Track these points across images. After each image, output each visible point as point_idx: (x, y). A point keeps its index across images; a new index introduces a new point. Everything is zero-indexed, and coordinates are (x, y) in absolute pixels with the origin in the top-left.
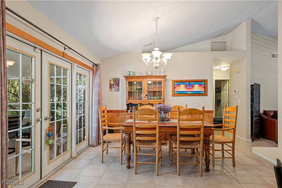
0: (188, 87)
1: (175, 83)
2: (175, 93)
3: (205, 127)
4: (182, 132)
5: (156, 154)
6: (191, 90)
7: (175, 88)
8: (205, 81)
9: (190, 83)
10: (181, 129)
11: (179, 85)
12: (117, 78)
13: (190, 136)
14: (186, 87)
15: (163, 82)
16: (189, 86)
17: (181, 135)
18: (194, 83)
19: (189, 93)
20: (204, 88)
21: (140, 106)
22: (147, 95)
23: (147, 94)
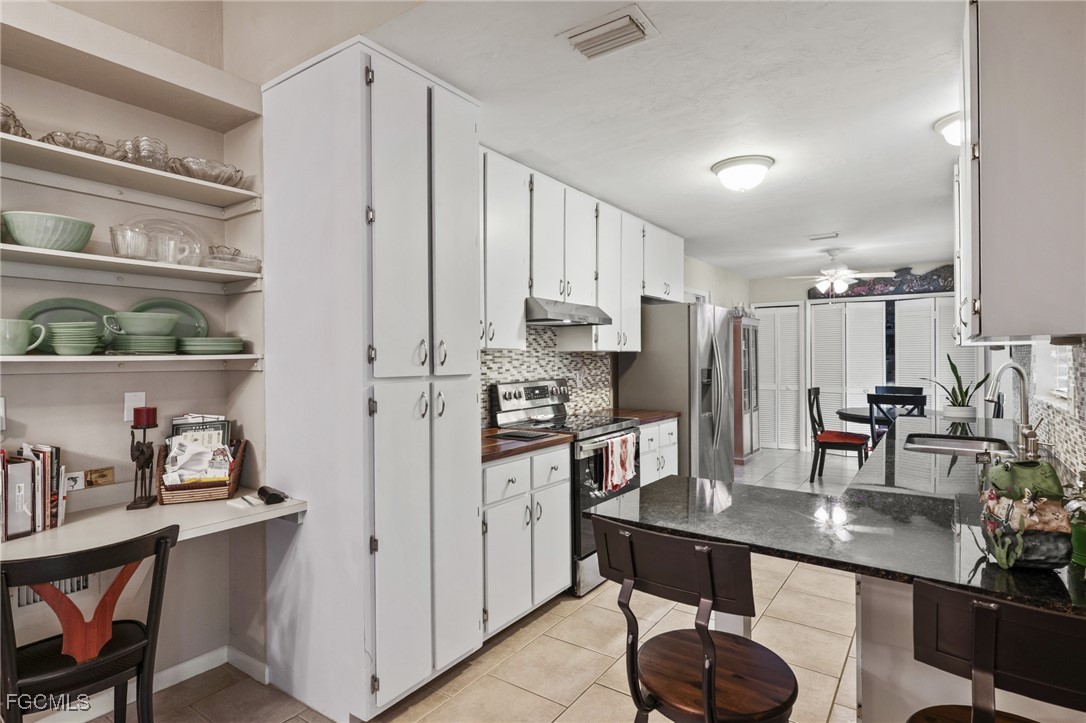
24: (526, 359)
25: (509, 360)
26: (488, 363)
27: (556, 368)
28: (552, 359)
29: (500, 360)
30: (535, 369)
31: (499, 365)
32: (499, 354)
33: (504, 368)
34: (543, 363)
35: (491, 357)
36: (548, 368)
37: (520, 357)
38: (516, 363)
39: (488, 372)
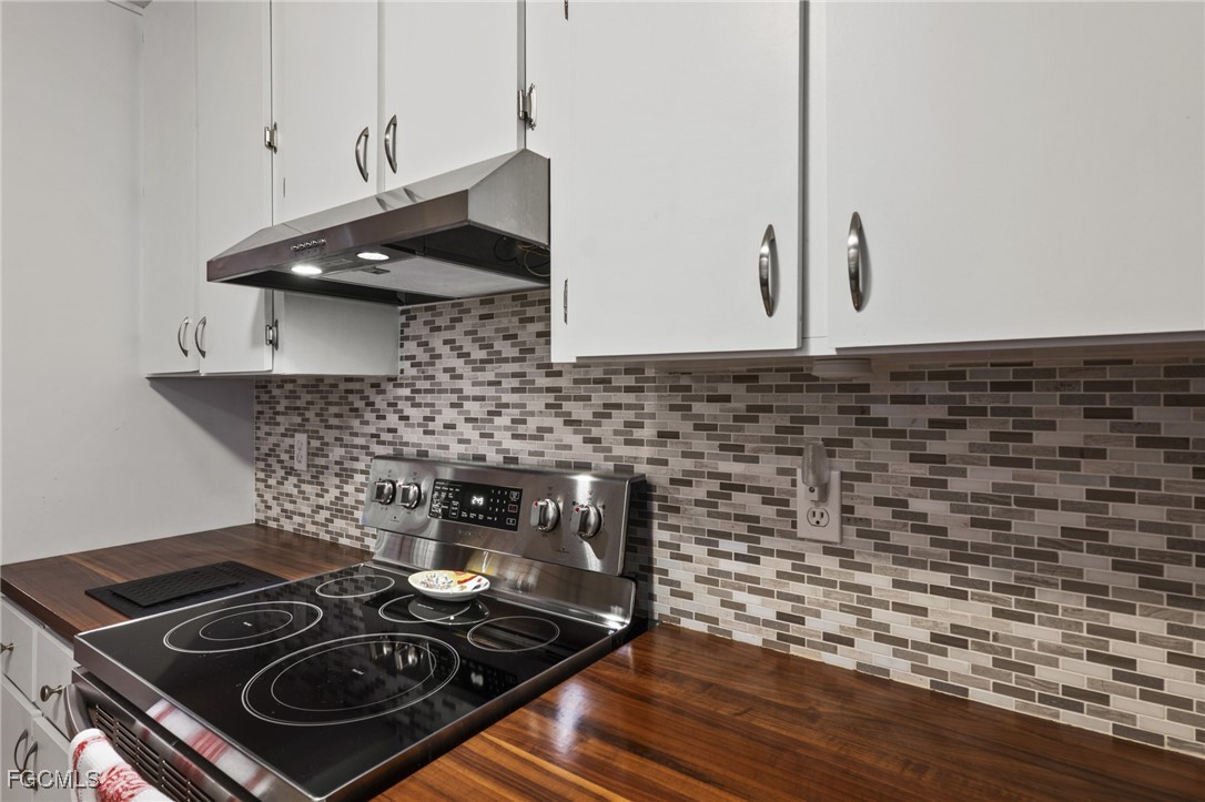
24: (507, 398)
25: (454, 398)
27: (648, 432)
28: (630, 398)
29: (429, 398)
30: (543, 431)
31: (427, 412)
32: (426, 385)
34: (580, 411)
35: (406, 392)
36: (605, 430)
37: (490, 391)
38: (474, 408)
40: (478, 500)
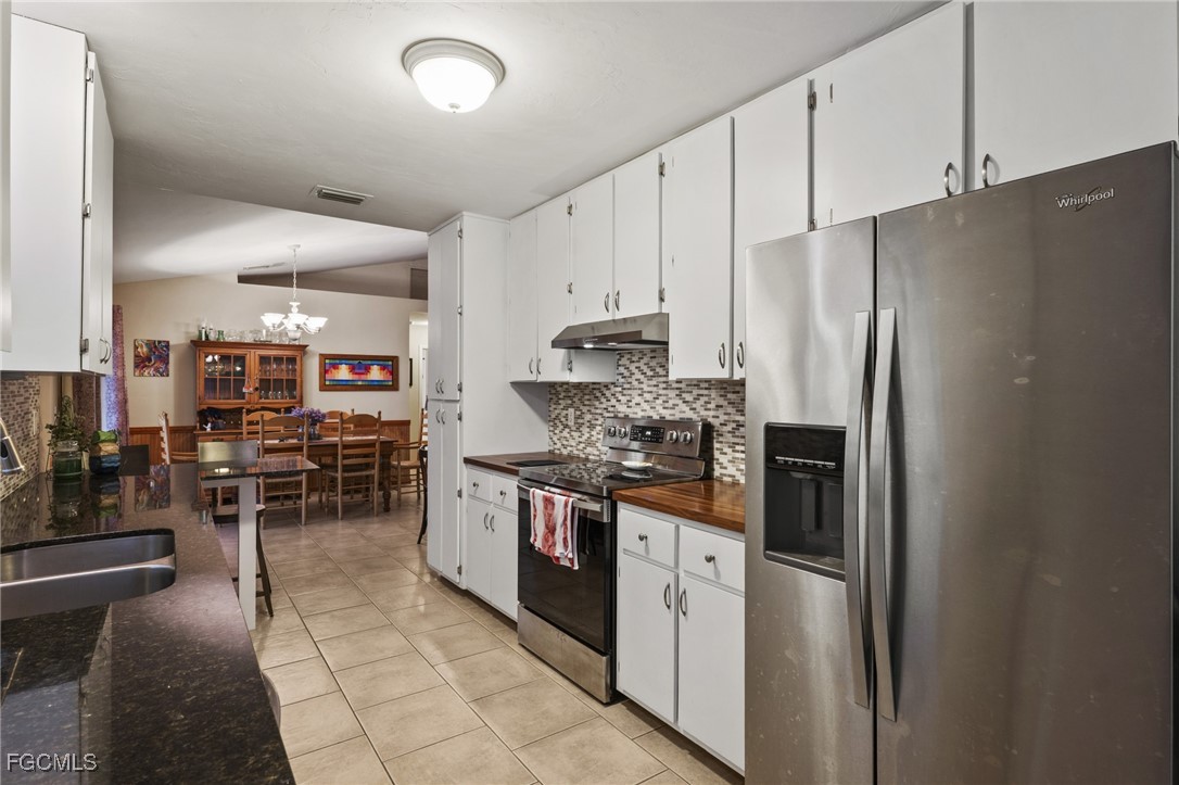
0: (357, 371)
1: (327, 361)
2: (327, 383)
3: (382, 443)
4: (346, 452)
5: (301, 489)
6: (363, 377)
7: (326, 372)
8: (394, 359)
9: (360, 363)
10: (345, 447)
11: (335, 367)
12: (160, 342)
13: (357, 456)
14: (352, 369)
15: (298, 359)
16: (360, 369)
17: (345, 457)
18: (369, 362)
19: (360, 383)
20: (392, 373)
21: (248, 414)
22: (256, 389)
23: (257, 385)
24: (661, 392)
25: (640, 392)
26: (617, 395)
27: (712, 406)
28: (706, 392)
29: (629, 392)
30: (675, 406)
31: (628, 398)
32: (628, 386)
33: (634, 401)
34: (688, 397)
35: (620, 389)
36: (697, 405)
37: (655, 389)
38: (648, 396)
39: (617, 404)
40: (649, 433)
